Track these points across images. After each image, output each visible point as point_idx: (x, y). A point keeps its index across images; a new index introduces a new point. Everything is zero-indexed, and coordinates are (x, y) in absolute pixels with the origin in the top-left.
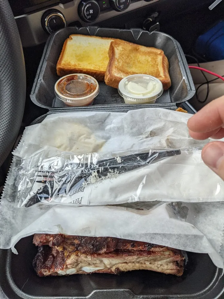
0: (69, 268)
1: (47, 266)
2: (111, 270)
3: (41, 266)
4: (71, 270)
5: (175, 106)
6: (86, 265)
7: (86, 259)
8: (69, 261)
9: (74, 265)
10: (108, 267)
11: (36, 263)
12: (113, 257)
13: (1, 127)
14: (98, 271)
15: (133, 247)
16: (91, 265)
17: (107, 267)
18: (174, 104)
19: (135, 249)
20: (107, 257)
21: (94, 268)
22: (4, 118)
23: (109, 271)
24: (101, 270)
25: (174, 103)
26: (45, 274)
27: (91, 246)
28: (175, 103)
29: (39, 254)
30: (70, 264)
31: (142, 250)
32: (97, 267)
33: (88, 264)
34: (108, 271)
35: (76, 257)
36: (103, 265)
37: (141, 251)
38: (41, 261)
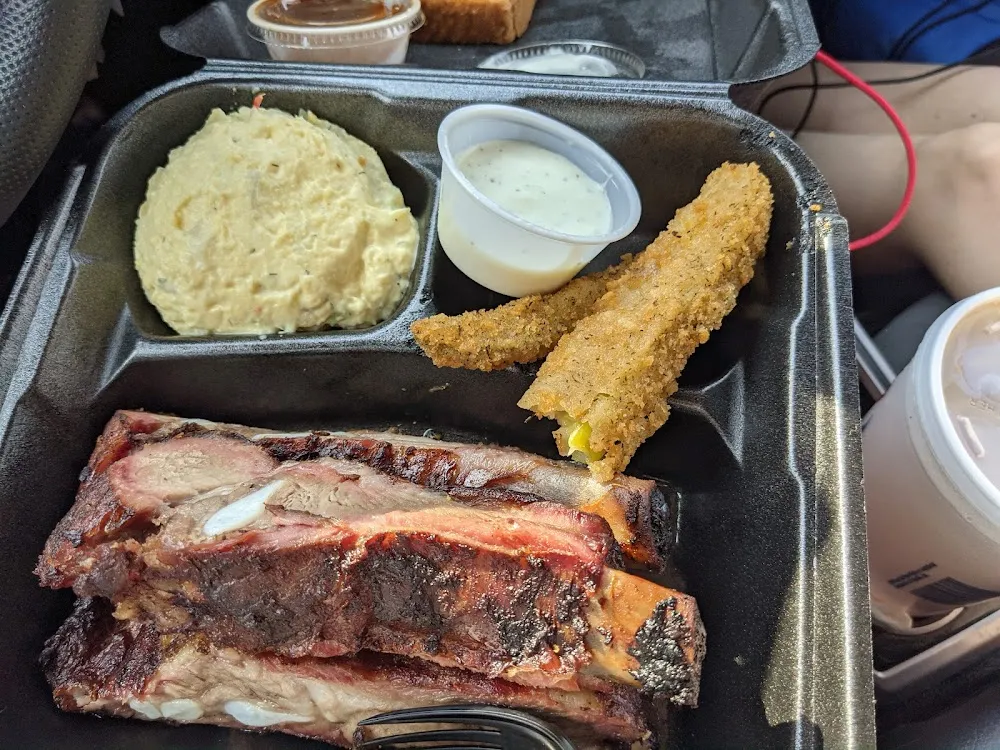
0: (169, 697)
1: (94, 674)
2: (341, 733)
3: (74, 669)
4: (177, 703)
5: (722, 95)
6: (240, 696)
7: (238, 672)
8: (170, 668)
9: (188, 687)
10: (330, 717)
11: (54, 655)
12: (348, 680)
13: (4, 69)
14: (288, 725)
15: (436, 654)
16: (261, 699)
17: (324, 719)
18: (724, 87)
19: (443, 662)
20: (324, 678)
21: (271, 714)
22: (13, 32)
23: (335, 734)
24: (301, 725)
25: (723, 85)
26: (81, 701)
27: (249, 620)
28: (728, 86)
29: (74, 620)
30: (175, 682)
31: (474, 670)
32: (283, 709)
33: (247, 691)
34: (328, 734)
35: (199, 654)
36: (308, 705)
37: (468, 673)
38: (77, 649)
